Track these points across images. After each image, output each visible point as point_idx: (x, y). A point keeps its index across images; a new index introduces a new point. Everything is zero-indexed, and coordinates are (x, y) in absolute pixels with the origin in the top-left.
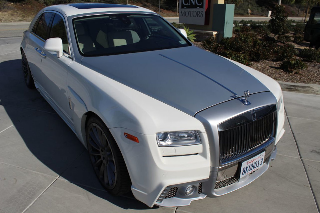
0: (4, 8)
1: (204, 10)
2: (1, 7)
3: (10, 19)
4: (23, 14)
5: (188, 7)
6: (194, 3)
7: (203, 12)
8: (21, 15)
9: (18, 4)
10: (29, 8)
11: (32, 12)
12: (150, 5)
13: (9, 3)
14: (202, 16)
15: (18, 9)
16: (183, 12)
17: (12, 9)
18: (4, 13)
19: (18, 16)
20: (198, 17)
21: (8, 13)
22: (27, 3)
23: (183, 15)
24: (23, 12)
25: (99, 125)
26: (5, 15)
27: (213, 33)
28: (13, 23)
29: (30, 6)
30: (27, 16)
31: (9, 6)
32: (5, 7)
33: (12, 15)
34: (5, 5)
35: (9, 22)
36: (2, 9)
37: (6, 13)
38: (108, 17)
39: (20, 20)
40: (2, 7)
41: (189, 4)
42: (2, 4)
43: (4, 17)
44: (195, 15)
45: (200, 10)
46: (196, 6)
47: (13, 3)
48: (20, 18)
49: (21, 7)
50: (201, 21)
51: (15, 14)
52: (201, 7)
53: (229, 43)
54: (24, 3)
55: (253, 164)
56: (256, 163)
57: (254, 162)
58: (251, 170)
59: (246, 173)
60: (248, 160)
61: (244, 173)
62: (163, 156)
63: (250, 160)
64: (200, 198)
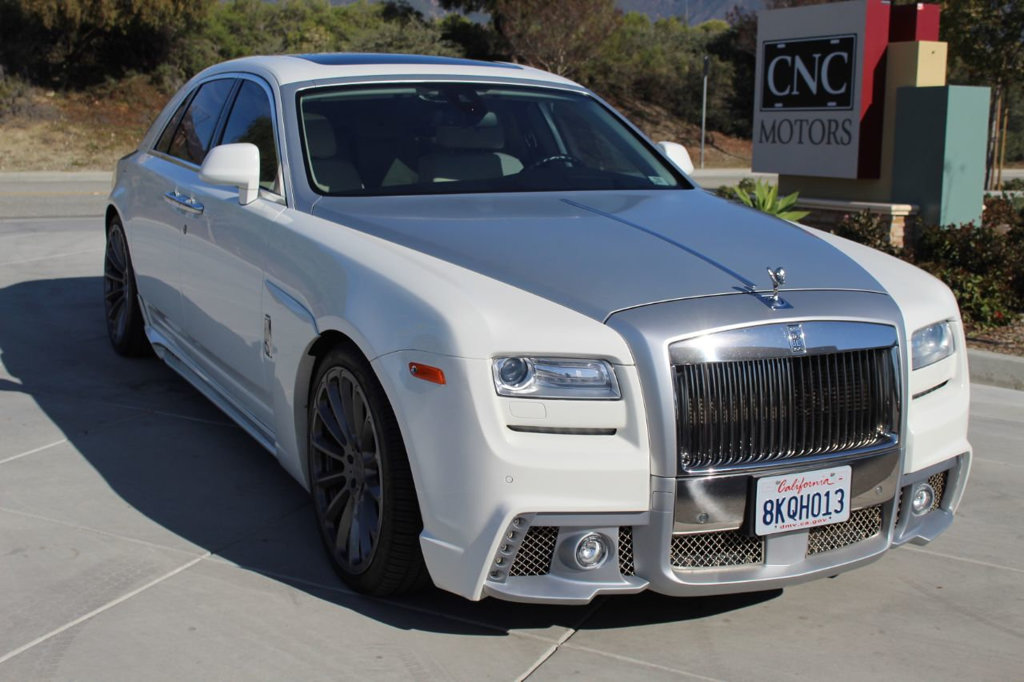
0: (14, 113)
1: (856, 114)
2: (4, 107)
3: (36, 156)
4: (90, 138)
5: (790, 102)
6: (813, 86)
7: (850, 121)
8: (83, 144)
9: (75, 96)
10: (118, 116)
11: (129, 132)
12: (659, 114)
13: (38, 94)
14: (846, 138)
15: (73, 118)
16: (768, 128)
17: (49, 117)
18: (12, 133)
19: (68, 148)
20: (829, 143)
21: (31, 133)
22: (112, 93)
23: (767, 139)
24: (91, 131)
25: (347, 368)
26: (16, 142)
27: (890, 210)
28: (45, 175)
29: (124, 107)
30: (105, 148)
31: (38, 102)
32: (20, 109)
33: (46, 141)
34: (21, 101)
35: (29, 170)
36: (7, 117)
37: (20, 134)
38: (413, 90)
39: (75, 163)
40: (8, 109)
41: (795, 92)
42: (9, 96)
43: (13, 148)
44: (817, 135)
45: (841, 115)
46: (820, 99)
47: (56, 90)
48: (78, 155)
49: (86, 108)
50: (844, 161)
51: (59, 136)
52: (844, 101)
53: (951, 250)
54: (98, 91)
55: (802, 497)
56: (817, 498)
57: (805, 492)
58: (800, 518)
59: (777, 522)
60: (781, 478)
61: (768, 518)
62: (509, 427)
63: (790, 479)
64: (626, 585)
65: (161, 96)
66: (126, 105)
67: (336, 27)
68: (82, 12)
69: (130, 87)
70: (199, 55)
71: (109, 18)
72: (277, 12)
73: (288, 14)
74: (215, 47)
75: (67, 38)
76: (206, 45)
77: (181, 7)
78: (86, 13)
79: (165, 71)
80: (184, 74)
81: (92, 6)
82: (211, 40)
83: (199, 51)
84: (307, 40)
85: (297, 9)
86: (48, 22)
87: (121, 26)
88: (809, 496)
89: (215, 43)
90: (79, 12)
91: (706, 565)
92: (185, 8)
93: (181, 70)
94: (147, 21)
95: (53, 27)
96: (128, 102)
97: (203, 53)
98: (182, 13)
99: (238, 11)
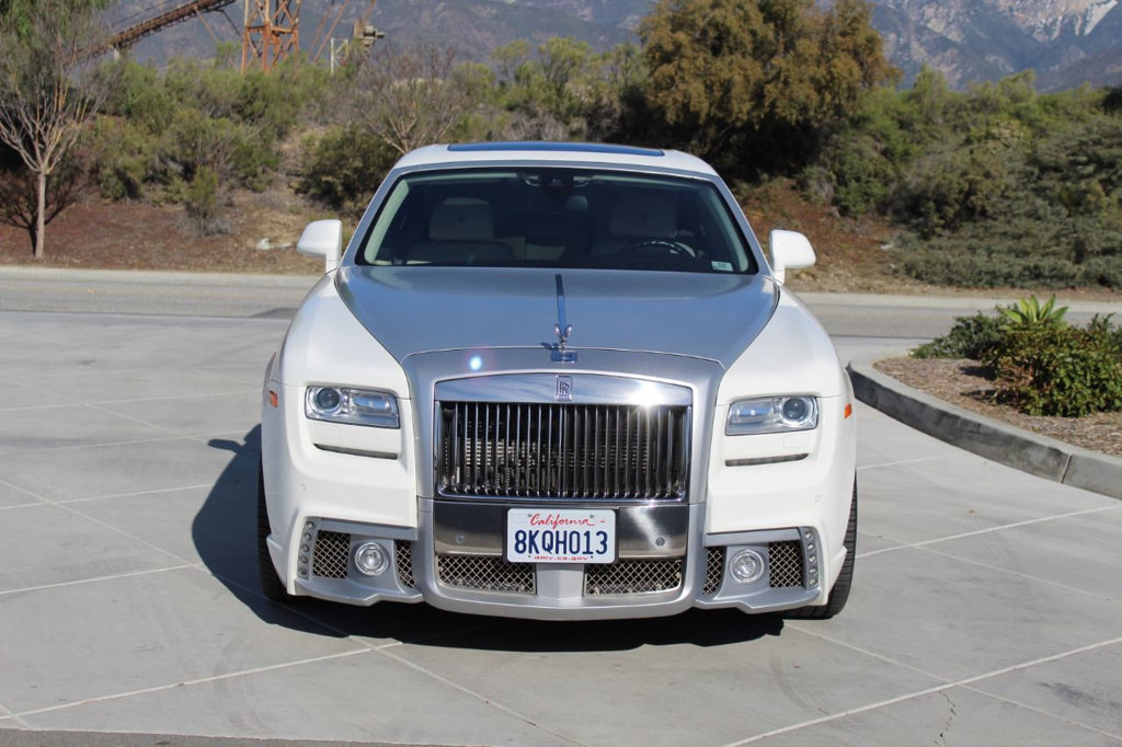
55: (557, 533)
56: (575, 536)
57: (561, 528)
58: (557, 552)
59: (530, 552)
60: (533, 512)
61: (521, 547)
62: (316, 445)
63: (544, 513)
64: (402, 594)
65: (804, 203)
66: (760, 213)
67: (1036, 120)
68: (711, 105)
69: (767, 192)
70: (856, 155)
71: (741, 112)
72: (964, 102)
73: (977, 104)
74: (878, 145)
75: (705, 135)
76: (866, 142)
77: (828, 97)
78: (715, 106)
79: (811, 174)
80: (834, 177)
81: (722, 98)
82: (874, 136)
83: (855, 151)
84: (993, 137)
85: (988, 99)
86: (671, 116)
87: (755, 121)
88: (565, 532)
89: (879, 141)
90: (706, 105)
91: (476, 587)
92: (833, 98)
93: (831, 173)
94: (784, 114)
95: (676, 123)
96: (763, 211)
97: (860, 152)
98: (829, 104)
99: (912, 101)
